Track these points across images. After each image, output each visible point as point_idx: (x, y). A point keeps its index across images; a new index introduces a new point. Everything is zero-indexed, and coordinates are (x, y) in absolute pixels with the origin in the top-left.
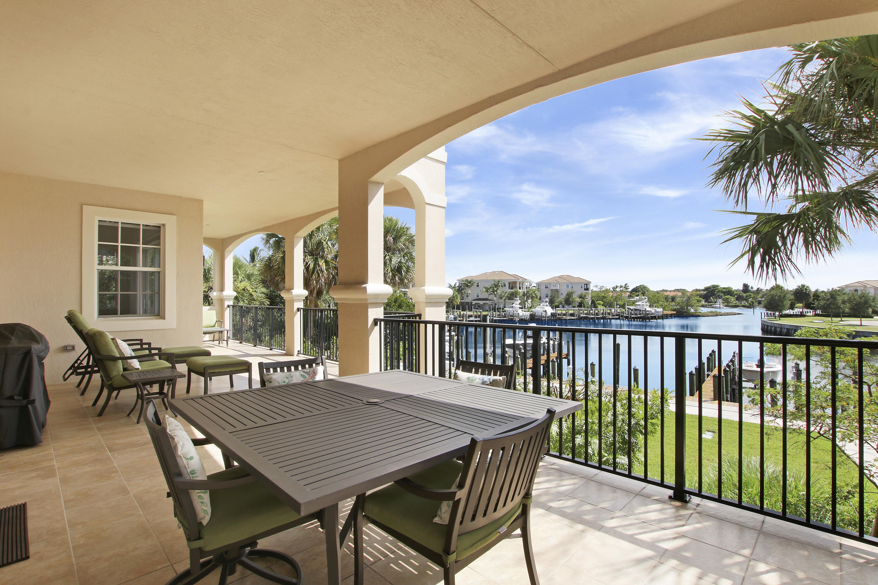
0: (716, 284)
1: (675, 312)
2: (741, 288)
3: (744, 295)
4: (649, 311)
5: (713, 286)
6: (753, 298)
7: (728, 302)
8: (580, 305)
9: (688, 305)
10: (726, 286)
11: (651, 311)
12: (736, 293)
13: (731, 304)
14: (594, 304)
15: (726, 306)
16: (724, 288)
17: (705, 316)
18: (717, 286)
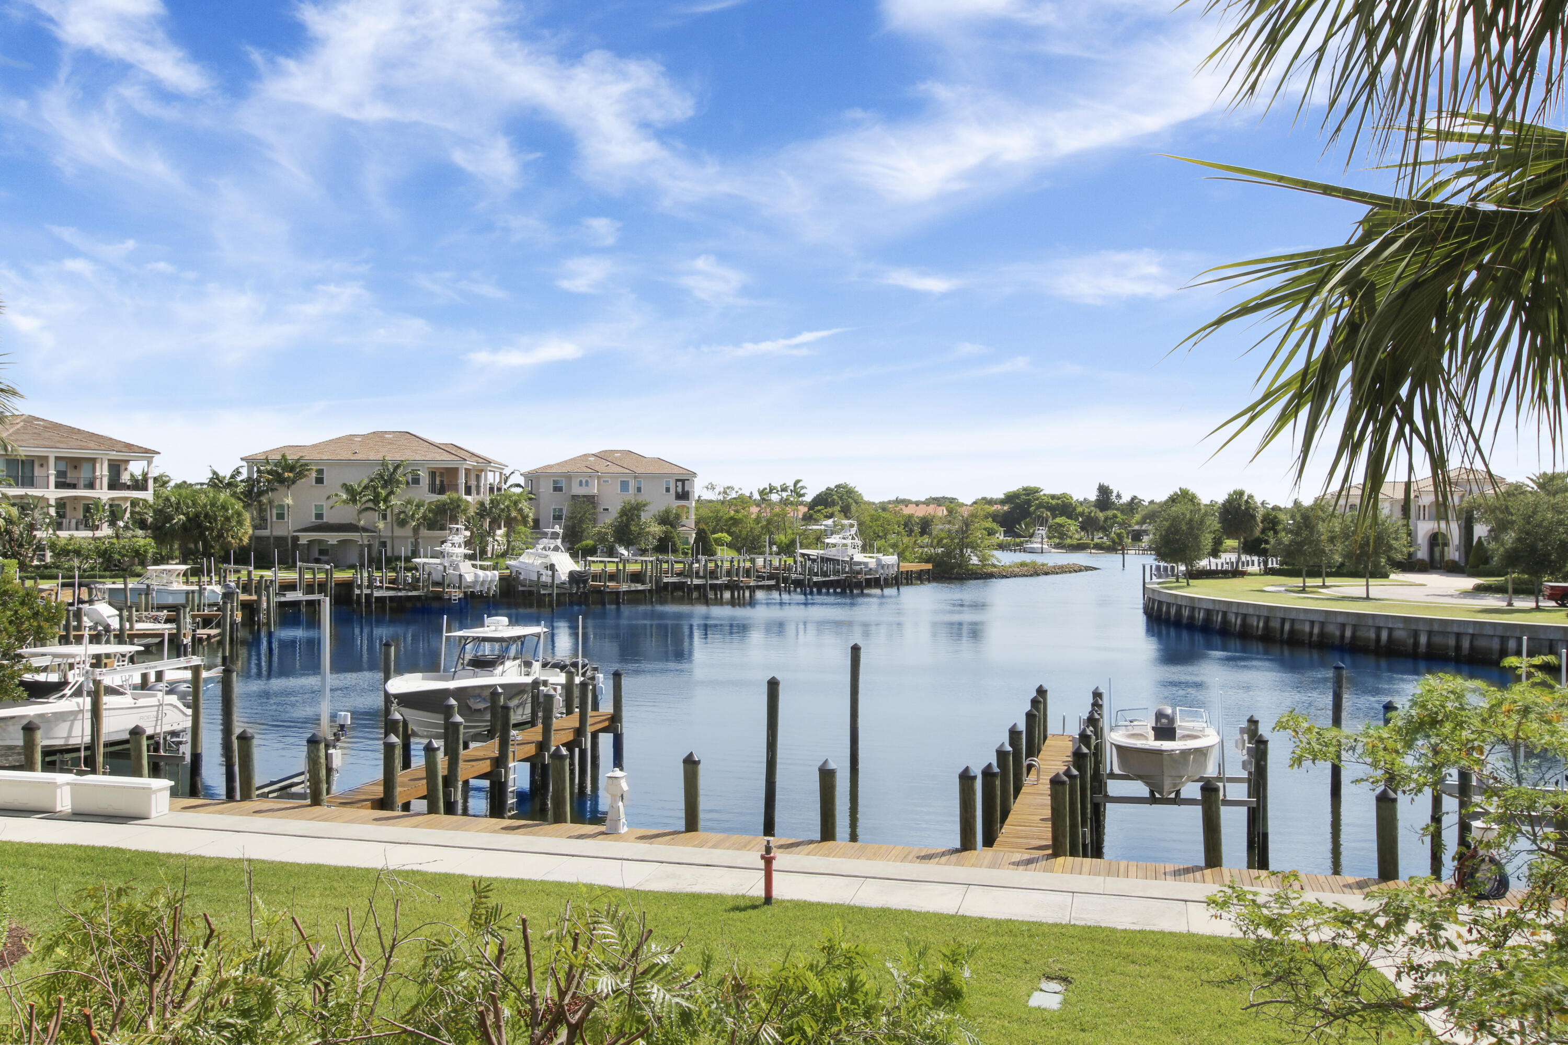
0: (1032, 485)
1: (929, 566)
2: (1093, 496)
3: (1101, 516)
4: (859, 563)
5: (1025, 489)
6: (1122, 524)
7: (1062, 536)
8: (664, 545)
9: (963, 545)
10: (1057, 492)
11: (866, 564)
12: (1080, 509)
13: (1069, 541)
14: (704, 545)
15: (1057, 546)
16: (1053, 497)
17: (1006, 577)
18: (1036, 491)
